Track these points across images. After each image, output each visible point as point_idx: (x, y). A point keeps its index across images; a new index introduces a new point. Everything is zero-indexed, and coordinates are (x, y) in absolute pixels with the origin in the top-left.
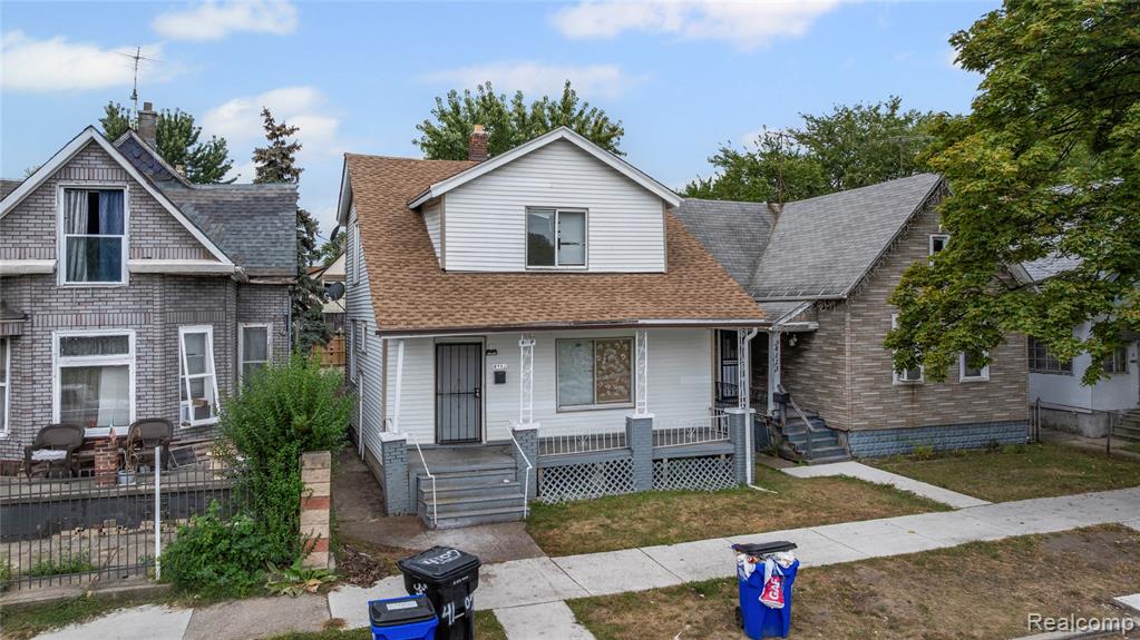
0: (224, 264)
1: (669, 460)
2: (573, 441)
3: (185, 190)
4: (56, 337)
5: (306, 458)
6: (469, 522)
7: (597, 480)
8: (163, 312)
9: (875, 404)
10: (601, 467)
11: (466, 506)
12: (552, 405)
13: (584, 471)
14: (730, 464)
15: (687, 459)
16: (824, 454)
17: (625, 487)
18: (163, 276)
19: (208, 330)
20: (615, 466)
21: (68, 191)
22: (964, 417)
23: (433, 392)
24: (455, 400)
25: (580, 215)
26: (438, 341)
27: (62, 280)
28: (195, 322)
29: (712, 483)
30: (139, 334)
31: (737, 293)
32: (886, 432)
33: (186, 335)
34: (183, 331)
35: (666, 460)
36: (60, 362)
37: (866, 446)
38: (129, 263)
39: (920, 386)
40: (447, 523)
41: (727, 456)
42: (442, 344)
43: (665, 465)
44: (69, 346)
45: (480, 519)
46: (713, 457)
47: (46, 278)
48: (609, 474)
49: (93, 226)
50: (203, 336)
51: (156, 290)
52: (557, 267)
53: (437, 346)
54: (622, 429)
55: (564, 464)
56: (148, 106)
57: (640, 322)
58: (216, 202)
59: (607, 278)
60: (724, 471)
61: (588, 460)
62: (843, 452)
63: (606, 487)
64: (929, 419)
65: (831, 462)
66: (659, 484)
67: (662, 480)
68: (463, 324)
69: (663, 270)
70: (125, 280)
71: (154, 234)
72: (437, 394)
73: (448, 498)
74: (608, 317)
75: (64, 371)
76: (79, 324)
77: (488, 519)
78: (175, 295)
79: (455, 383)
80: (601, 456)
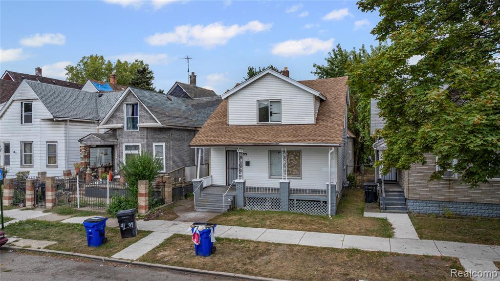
0: (159, 124)
1: (297, 200)
2: (258, 189)
3: (191, 100)
4: (124, 145)
5: (139, 182)
6: (206, 210)
7: (268, 205)
8: (147, 139)
9: (424, 187)
10: (268, 199)
11: (207, 206)
12: (267, 175)
13: (262, 200)
14: (325, 205)
15: (306, 201)
16: (393, 209)
17: (277, 208)
18: (147, 128)
19: (164, 144)
20: (274, 200)
21: (127, 104)
22: (488, 200)
23: (225, 167)
24: (232, 170)
25: (279, 102)
26: (227, 149)
27: (125, 129)
28: (159, 142)
29: (316, 212)
30: (142, 145)
31: (338, 132)
32: (431, 202)
33: (155, 146)
34: (154, 144)
35: (295, 200)
36: (125, 152)
37: (418, 208)
38: (139, 125)
39: (455, 180)
40: (199, 210)
41: (323, 202)
42: (228, 151)
43: (295, 202)
44: (127, 148)
45: (211, 210)
46: (318, 201)
47: (121, 128)
48: (271, 203)
49: (133, 115)
50: (162, 145)
51: (145, 132)
52: (270, 123)
53: (226, 151)
54: (278, 186)
55: (254, 197)
56: (193, 73)
57: (280, 144)
58: (198, 103)
59: (288, 126)
60: (322, 208)
61: (263, 196)
62: (406, 209)
63: (270, 207)
64: (461, 198)
65: (394, 213)
66: (292, 209)
67: (294, 208)
68: (216, 143)
69: (314, 123)
70: (138, 130)
71: (144, 116)
72: (226, 168)
73: (207, 202)
74: (267, 142)
75: (127, 154)
76: (129, 142)
77: (212, 210)
78: (151, 133)
79: (232, 164)
80: (268, 195)
